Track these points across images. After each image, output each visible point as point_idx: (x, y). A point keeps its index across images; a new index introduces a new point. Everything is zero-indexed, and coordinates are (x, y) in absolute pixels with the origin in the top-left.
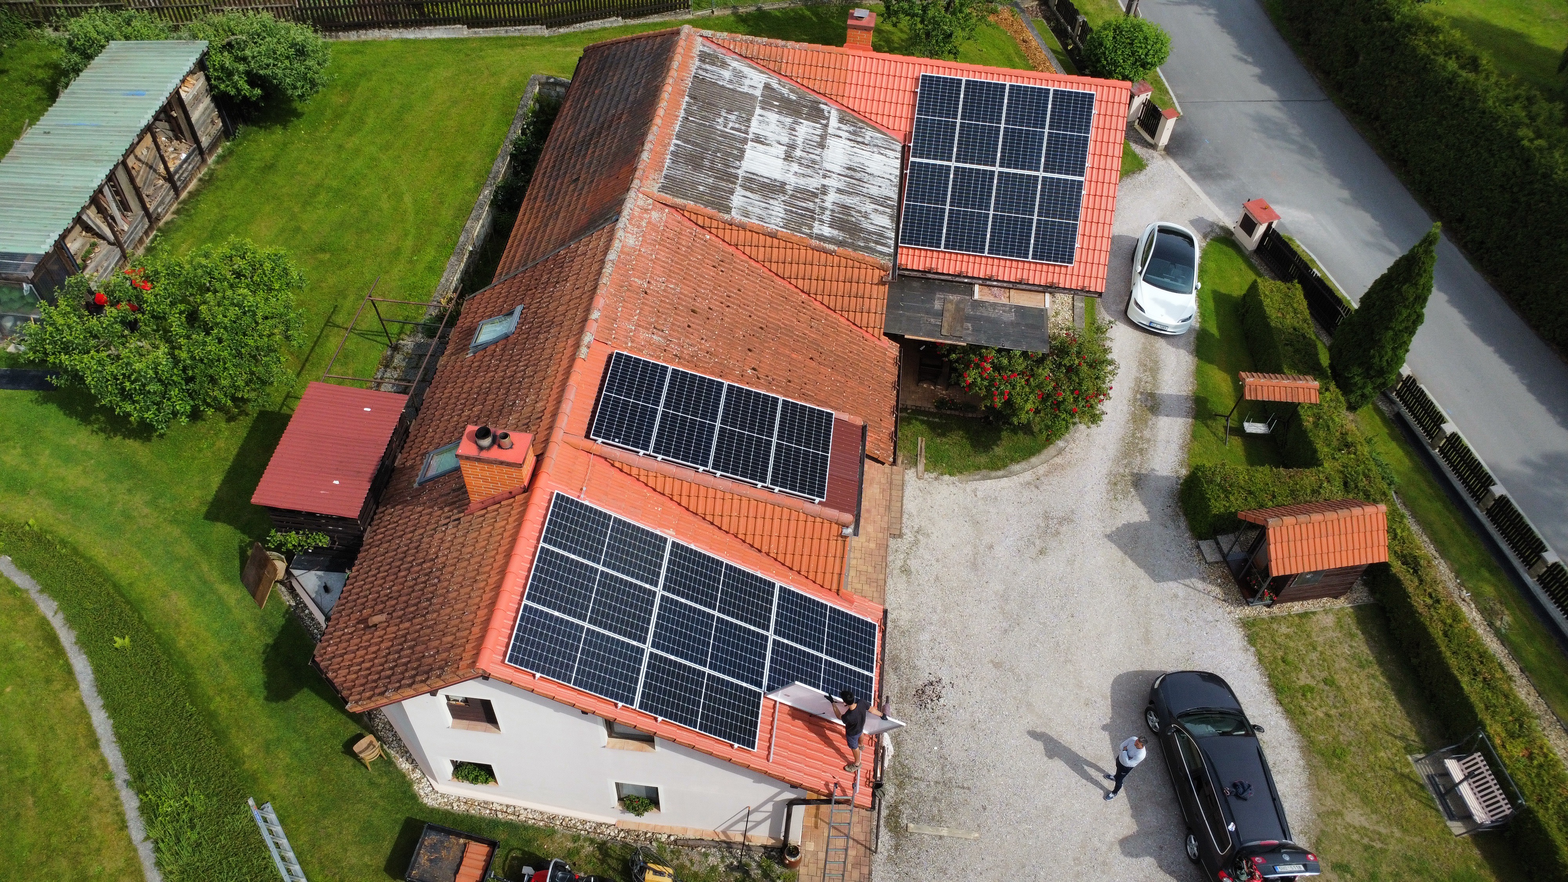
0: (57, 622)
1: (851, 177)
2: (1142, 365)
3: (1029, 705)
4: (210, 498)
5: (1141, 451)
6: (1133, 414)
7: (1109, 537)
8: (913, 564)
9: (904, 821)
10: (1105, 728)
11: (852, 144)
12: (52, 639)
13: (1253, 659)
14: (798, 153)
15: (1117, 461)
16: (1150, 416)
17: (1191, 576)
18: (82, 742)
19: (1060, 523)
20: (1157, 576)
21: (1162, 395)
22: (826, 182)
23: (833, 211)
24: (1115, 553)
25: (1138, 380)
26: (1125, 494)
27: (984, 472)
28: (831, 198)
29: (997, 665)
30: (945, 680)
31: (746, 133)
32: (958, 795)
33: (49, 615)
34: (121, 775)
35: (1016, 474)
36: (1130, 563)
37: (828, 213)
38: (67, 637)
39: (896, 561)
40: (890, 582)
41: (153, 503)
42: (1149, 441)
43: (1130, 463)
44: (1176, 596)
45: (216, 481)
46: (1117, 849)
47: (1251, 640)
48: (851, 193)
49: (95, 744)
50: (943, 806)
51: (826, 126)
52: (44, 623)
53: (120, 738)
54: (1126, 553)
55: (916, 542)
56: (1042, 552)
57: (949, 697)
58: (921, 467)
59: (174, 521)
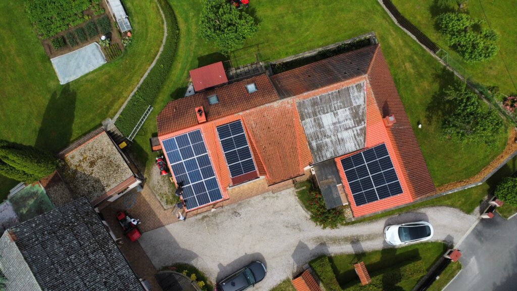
0: (160, 53)
1: (339, 141)
2: (370, 235)
3: (244, 236)
4: (202, 55)
5: (335, 242)
6: (348, 237)
7: (300, 241)
8: (268, 199)
9: (205, 219)
10: (246, 254)
11: (353, 136)
12: (156, 55)
13: (279, 283)
14: (338, 125)
15: (327, 237)
16: (350, 242)
17: (297, 264)
18: (141, 75)
19: (298, 229)
20: (293, 256)
21: (360, 243)
22: (332, 136)
23: (323, 142)
24: (296, 244)
25: (363, 236)
26: (317, 242)
27: (304, 206)
28: (328, 140)
29: (251, 226)
30: (241, 216)
31: (335, 110)
32: (216, 228)
33: (160, 51)
34: (139, 85)
35: (308, 213)
36: (294, 248)
37: (321, 142)
38: (157, 57)
39: (266, 195)
40: (260, 195)
41: (196, 46)
42: (340, 243)
43: (328, 240)
44: (289, 261)
45: (207, 53)
46: (219, 263)
47: (284, 282)
48: (333, 144)
49: (142, 77)
50: (212, 225)
51: (355, 127)
52: (158, 51)
53: (144, 80)
54: (297, 247)
55: (273, 197)
56: (287, 227)
57: (238, 218)
58: (297, 190)
59: (194, 52)
